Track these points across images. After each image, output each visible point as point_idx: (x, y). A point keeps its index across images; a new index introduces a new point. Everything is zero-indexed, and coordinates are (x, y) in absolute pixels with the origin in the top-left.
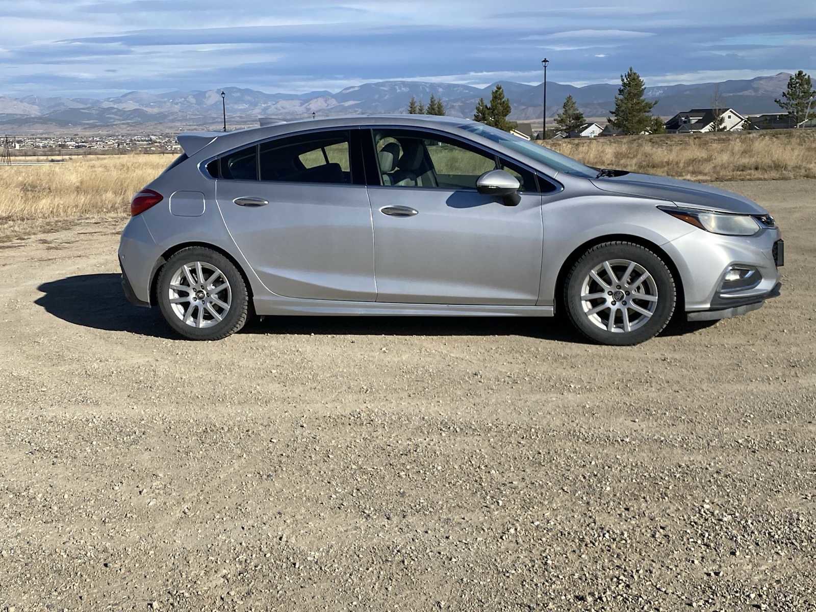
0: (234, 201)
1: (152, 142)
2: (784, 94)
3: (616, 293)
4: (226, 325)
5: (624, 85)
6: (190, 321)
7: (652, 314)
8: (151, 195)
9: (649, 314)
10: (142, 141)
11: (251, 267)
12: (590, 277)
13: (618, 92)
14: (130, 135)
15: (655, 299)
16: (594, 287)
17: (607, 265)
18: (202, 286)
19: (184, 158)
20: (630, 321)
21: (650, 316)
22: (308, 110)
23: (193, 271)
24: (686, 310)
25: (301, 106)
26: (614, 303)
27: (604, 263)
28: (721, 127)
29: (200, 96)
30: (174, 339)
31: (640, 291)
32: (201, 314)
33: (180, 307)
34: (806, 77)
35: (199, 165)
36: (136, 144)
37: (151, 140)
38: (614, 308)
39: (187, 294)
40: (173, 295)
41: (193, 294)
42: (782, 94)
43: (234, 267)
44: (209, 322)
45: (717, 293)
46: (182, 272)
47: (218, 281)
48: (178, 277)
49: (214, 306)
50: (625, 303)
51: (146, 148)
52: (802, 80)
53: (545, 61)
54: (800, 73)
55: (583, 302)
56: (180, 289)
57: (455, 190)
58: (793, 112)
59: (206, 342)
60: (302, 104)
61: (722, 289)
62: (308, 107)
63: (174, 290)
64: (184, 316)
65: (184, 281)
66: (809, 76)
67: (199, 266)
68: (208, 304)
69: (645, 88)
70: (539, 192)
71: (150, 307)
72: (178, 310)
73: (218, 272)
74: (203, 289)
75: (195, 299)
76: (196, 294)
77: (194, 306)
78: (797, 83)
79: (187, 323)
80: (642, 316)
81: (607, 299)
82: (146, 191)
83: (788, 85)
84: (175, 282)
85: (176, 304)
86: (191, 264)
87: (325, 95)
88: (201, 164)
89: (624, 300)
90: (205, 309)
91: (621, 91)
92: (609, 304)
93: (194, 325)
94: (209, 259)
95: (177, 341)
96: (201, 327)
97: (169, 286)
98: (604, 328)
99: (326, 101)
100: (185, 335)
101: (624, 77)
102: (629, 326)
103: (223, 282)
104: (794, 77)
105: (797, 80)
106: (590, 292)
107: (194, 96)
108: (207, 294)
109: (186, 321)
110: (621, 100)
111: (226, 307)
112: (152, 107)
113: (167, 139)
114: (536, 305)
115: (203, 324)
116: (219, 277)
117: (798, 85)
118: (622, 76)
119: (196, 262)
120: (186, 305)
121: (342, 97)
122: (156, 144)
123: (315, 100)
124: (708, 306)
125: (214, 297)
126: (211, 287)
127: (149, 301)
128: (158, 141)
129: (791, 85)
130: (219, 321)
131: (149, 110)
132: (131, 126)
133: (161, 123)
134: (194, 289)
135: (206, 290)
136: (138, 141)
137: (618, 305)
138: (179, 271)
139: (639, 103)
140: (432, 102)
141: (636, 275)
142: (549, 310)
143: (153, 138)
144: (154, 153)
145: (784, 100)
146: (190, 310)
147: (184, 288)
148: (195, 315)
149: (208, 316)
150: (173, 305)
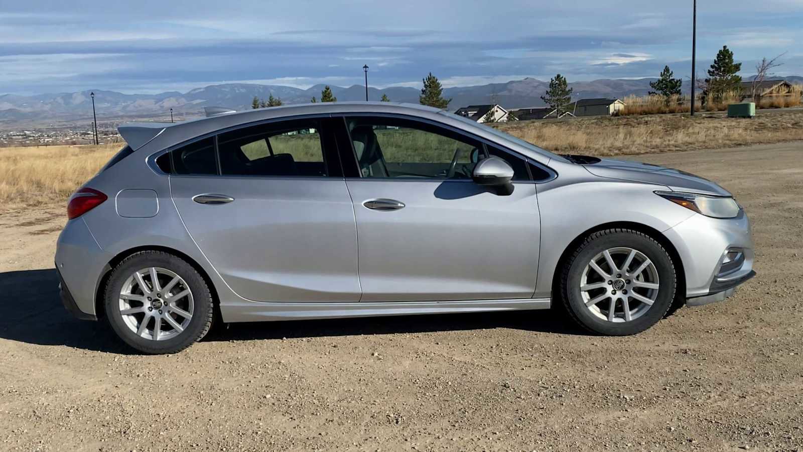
0: (193, 198)
1: (26, 137)
2: (547, 93)
3: (616, 282)
4: (189, 336)
5: (426, 86)
6: (145, 334)
7: (653, 302)
8: (92, 194)
9: (651, 302)
10: (18, 135)
11: (216, 271)
12: (590, 266)
13: (422, 92)
14: (6, 131)
15: (656, 286)
16: (593, 277)
17: (607, 254)
18: (158, 294)
19: (128, 151)
20: (631, 309)
21: (651, 304)
22: (162, 107)
23: (147, 278)
24: (687, 296)
25: (155, 104)
26: (614, 292)
27: (604, 252)
28: (492, 119)
29: (68, 97)
30: (127, 355)
31: (640, 279)
32: (158, 324)
33: (133, 318)
34: (563, 79)
35: (147, 160)
36: (12, 138)
37: (25, 135)
38: (614, 298)
39: (141, 304)
40: (123, 306)
41: (147, 304)
42: (546, 93)
43: (196, 272)
44: (167, 333)
45: (716, 277)
46: (134, 279)
47: (178, 288)
48: (129, 285)
49: (173, 315)
50: (625, 292)
51: (21, 142)
52: (560, 82)
53: (366, 67)
54: (558, 76)
55: (583, 293)
56: (131, 299)
57: (443, 181)
58: (555, 106)
59: (165, 356)
60: (156, 103)
61: (720, 273)
62: (162, 105)
63: (124, 300)
64: (138, 328)
65: (136, 289)
66: (565, 79)
67: (154, 272)
68: (166, 314)
69: (442, 89)
70: (532, 180)
71: (97, 319)
72: (131, 322)
73: (177, 278)
74: (160, 297)
75: (150, 309)
76: (152, 304)
77: (149, 316)
78: (556, 83)
79: (142, 336)
80: (642, 304)
81: (608, 289)
82: (85, 189)
83: (550, 85)
84: (126, 291)
85: (128, 315)
86: (145, 270)
87: (176, 95)
88: (149, 158)
89: (624, 288)
90: (162, 319)
91: (423, 91)
92: (609, 294)
93: (150, 338)
94: (166, 265)
95: (131, 356)
96: (158, 339)
97: (119, 296)
98: (604, 318)
99: (177, 100)
100: (140, 349)
101: (425, 80)
102: (631, 315)
103: (182, 289)
104: (554, 79)
105: (556, 82)
106: (589, 282)
107: (62, 98)
108: (164, 303)
109: (141, 333)
110: (424, 98)
111: (188, 316)
112: (25, 107)
113: (40, 133)
114: (532, 298)
115: (161, 336)
116: (178, 284)
117: (557, 85)
118: (424, 80)
119: (151, 268)
120: (140, 317)
121: (191, 96)
122: (30, 138)
123: (168, 99)
124: (707, 291)
125: (172, 305)
126: (169, 295)
127: (95, 314)
128: (32, 135)
129: (552, 85)
130: (180, 332)
131: (22, 109)
132: (7, 123)
133: (33, 121)
134: (148, 298)
135: (164, 298)
136: (14, 136)
137: (619, 294)
138: (130, 279)
139: (438, 101)
140: (270, 100)
141: (636, 263)
142: (546, 302)
143: (27, 132)
144: (28, 145)
145: (547, 97)
146: (145, 321)
147: (136, 297)
148: (151, 326)
149: (166, 327)
150: (125, 318)
